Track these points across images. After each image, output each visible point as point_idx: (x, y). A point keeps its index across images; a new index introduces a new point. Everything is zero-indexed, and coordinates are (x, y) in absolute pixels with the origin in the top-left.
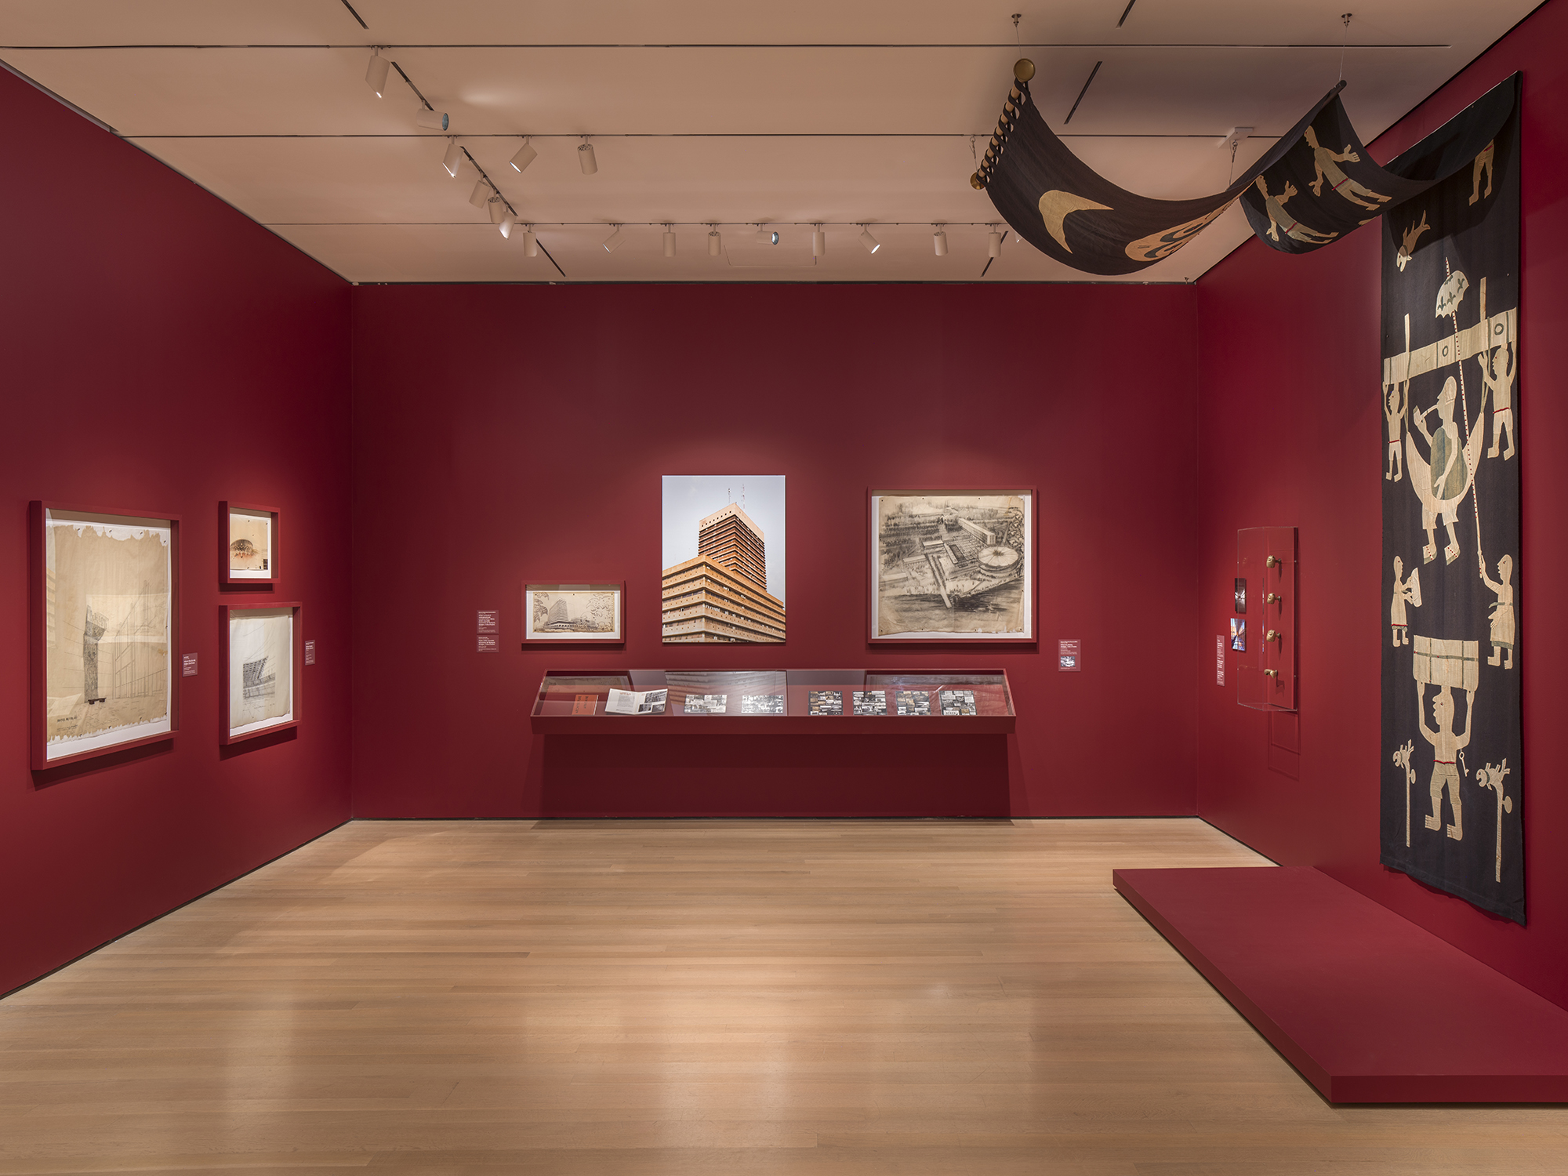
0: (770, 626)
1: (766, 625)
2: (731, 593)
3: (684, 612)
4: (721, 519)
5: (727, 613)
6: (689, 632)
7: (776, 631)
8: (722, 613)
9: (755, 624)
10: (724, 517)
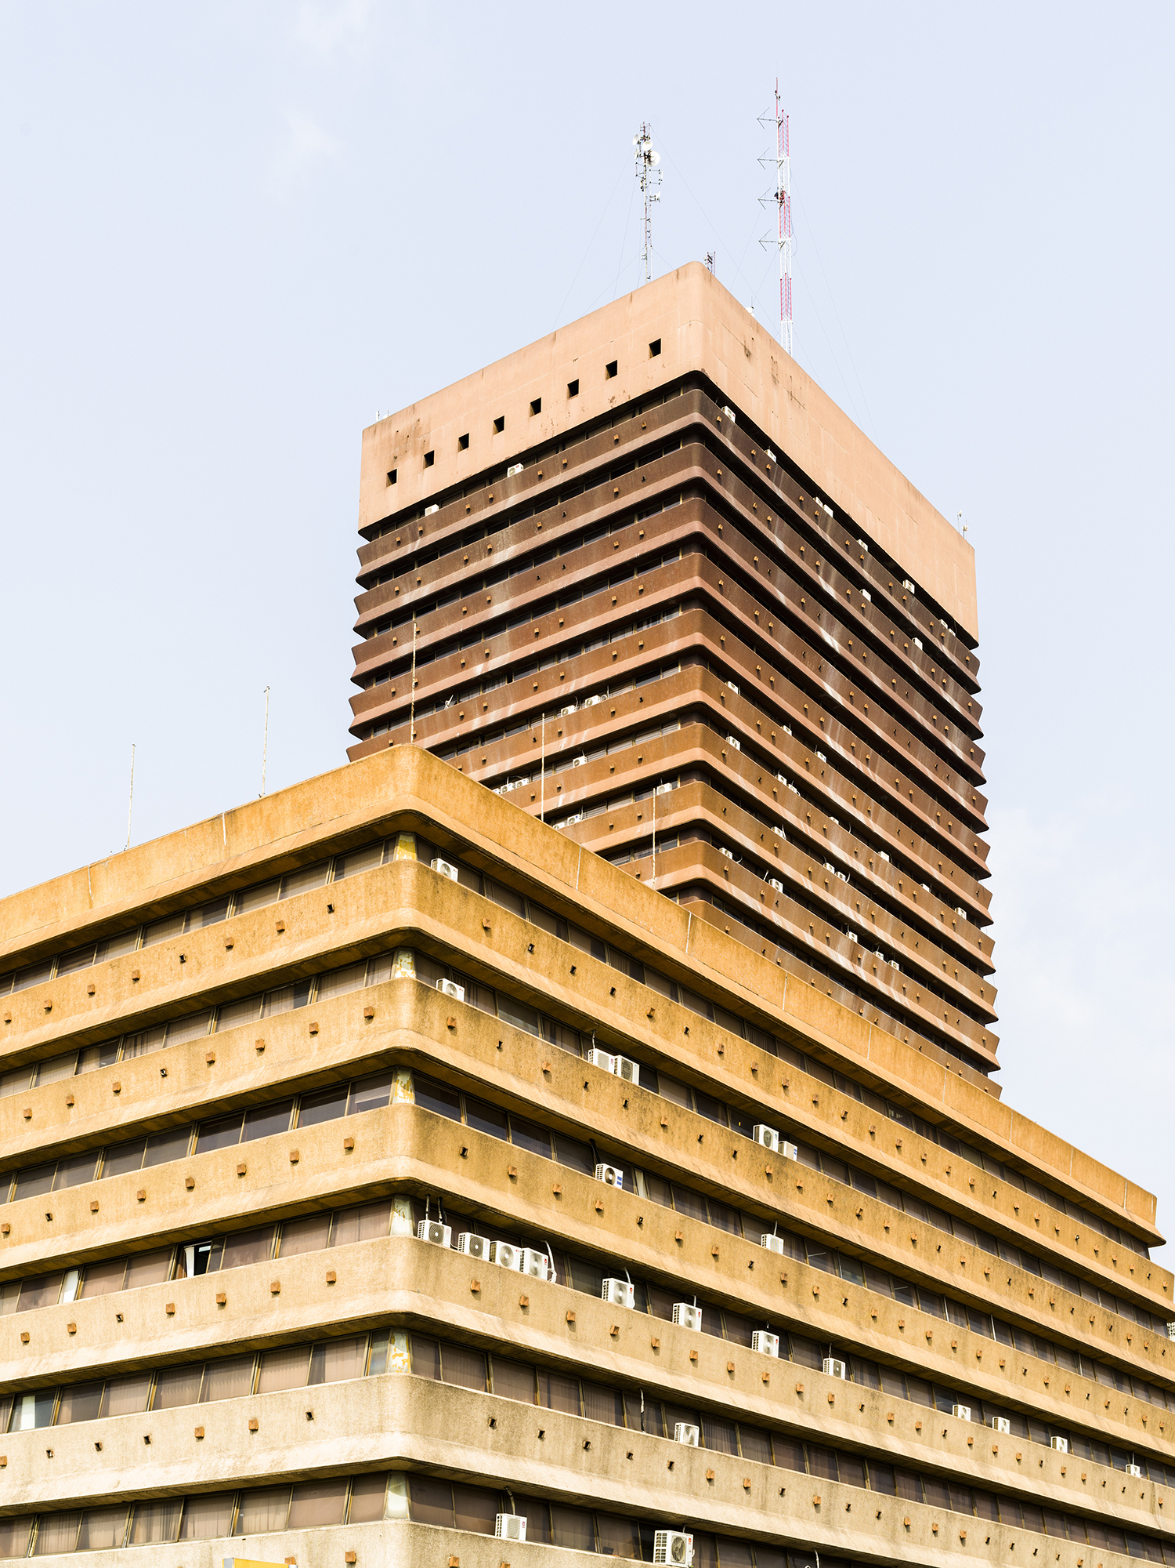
0: (1027, 1419)
1: (987, 1404)
2: (665, 1104)
3: (215, 1280)
4: (563, 416)
5: (619, 1292)
6: (262, 1464)
7: (1082, 1464)
8: (569, 1296)
9: (892, 1400)
10: (599, 398)
